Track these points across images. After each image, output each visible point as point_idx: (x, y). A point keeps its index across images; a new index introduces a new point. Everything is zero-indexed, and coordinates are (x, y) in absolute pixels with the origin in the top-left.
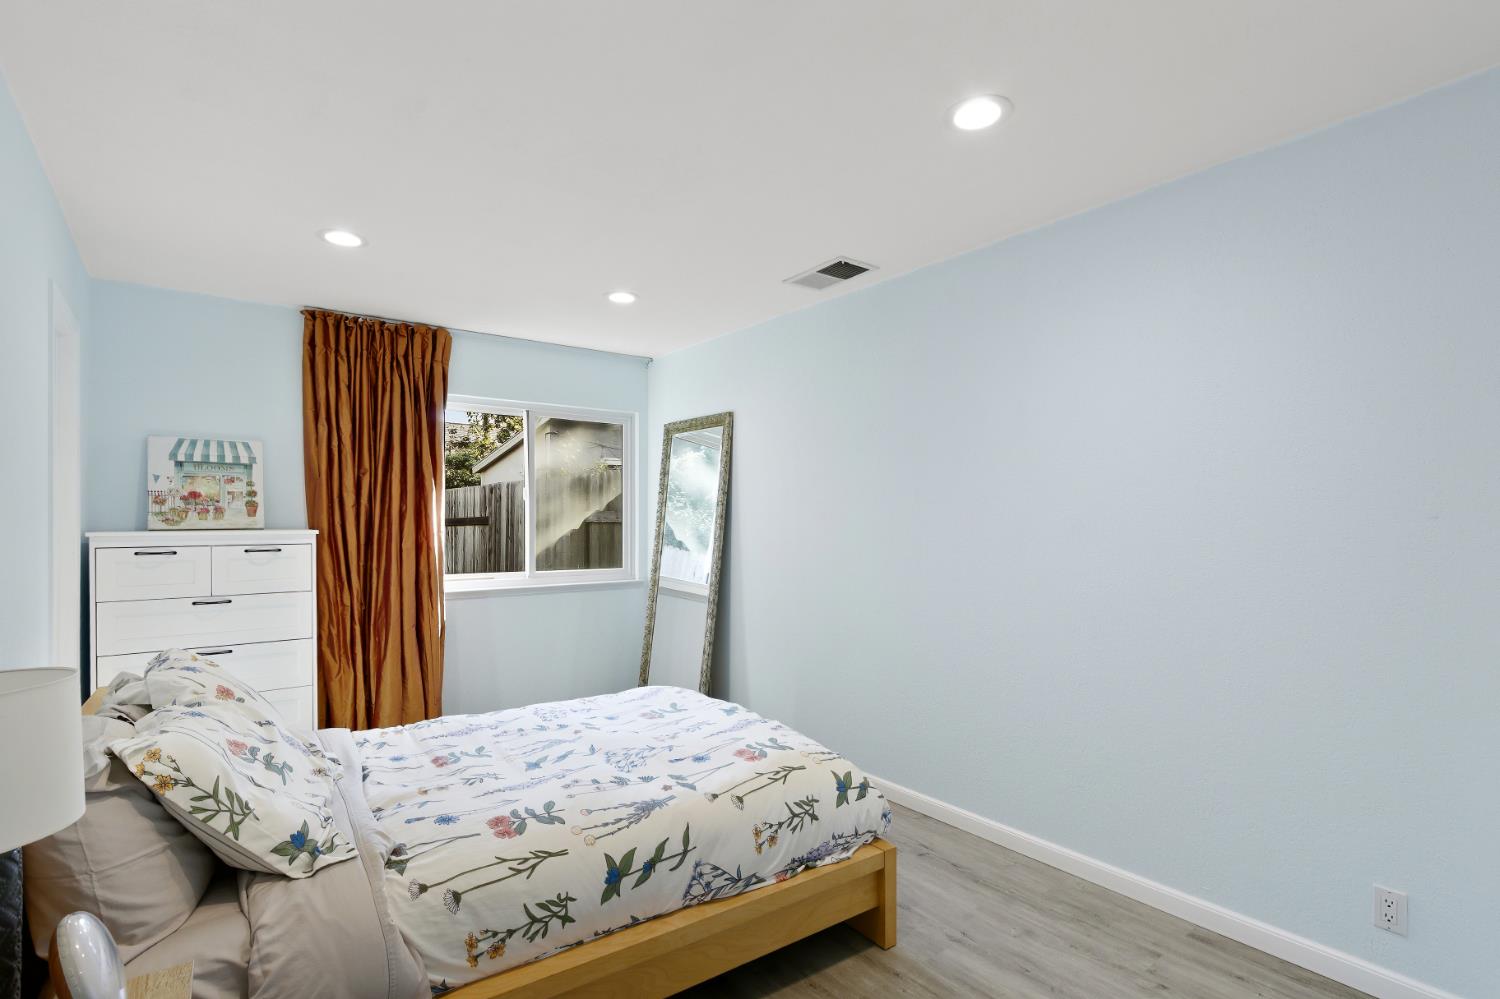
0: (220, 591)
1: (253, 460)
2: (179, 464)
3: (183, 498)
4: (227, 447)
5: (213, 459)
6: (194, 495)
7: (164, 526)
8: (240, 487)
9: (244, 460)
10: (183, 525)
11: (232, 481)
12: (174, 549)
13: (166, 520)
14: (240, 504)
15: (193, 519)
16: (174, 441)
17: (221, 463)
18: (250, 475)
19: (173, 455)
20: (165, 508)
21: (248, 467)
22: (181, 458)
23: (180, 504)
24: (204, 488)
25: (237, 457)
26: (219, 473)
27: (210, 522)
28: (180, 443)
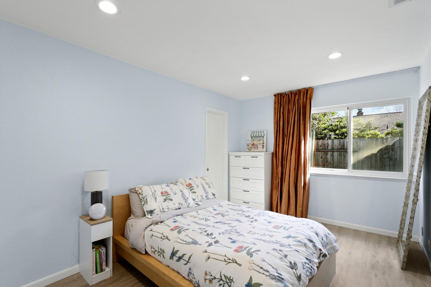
0: (247, 166)
1: (264, 135)
2: (252, 137)
3: (252, 145)
4: (260, 132)
5: (257, 136)
6: (254, 144)
7: (248, 151)
8: (261, 142)
9: (263, 135)
10: (251, 151)
11: (260, 140)
12: (240, 156)
13: (249, 150)
14: (261, 146)
15: (253, 150)
16: (251, 132)
17: (259, 137)
18: (263, 139)
19: (251, 135)
20: (249, 147)
21: (263, 137)
22: (252, 136)
23: (251, 146)
24: (255, 142)
25: (261, 135)
26: (258, 139)
27: (256, 150)
28: (252, 132)
